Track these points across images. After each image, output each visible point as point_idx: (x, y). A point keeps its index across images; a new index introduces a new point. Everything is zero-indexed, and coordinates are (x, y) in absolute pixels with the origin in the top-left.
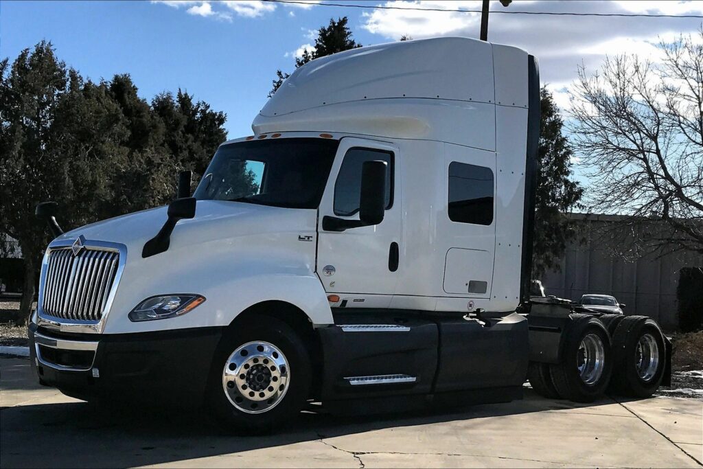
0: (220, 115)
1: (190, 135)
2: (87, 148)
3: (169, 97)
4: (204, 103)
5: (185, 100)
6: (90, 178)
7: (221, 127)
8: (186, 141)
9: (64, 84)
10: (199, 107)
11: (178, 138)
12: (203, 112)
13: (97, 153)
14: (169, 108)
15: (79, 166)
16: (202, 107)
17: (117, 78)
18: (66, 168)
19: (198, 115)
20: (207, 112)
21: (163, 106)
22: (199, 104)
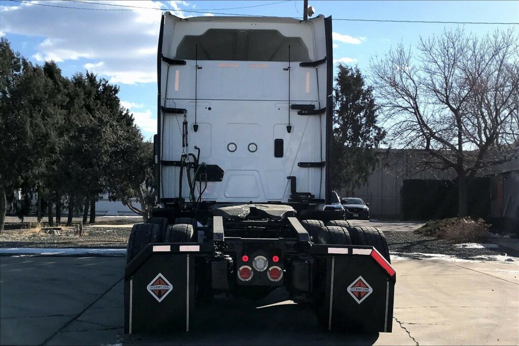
0: (115, 88)
1: (98, 101)
2: (40, 111)
3: (81, 76)
4: (104, 79)
5: (91, 78)
6: (44, 131)
7: (117, 95)
8: (97, 105)
9: (19, 67)
10: (101, 82)
11: (91, 103)
12: (104, 85)
13: (46, 115)
14: (83, 83)
15: (37, 123)
16: (103, 82)
17: (47, 64)
18: (28, 125)
19: (101, 88)
20: (107, 85)
21: (78, 81)
22: (101, 81)
